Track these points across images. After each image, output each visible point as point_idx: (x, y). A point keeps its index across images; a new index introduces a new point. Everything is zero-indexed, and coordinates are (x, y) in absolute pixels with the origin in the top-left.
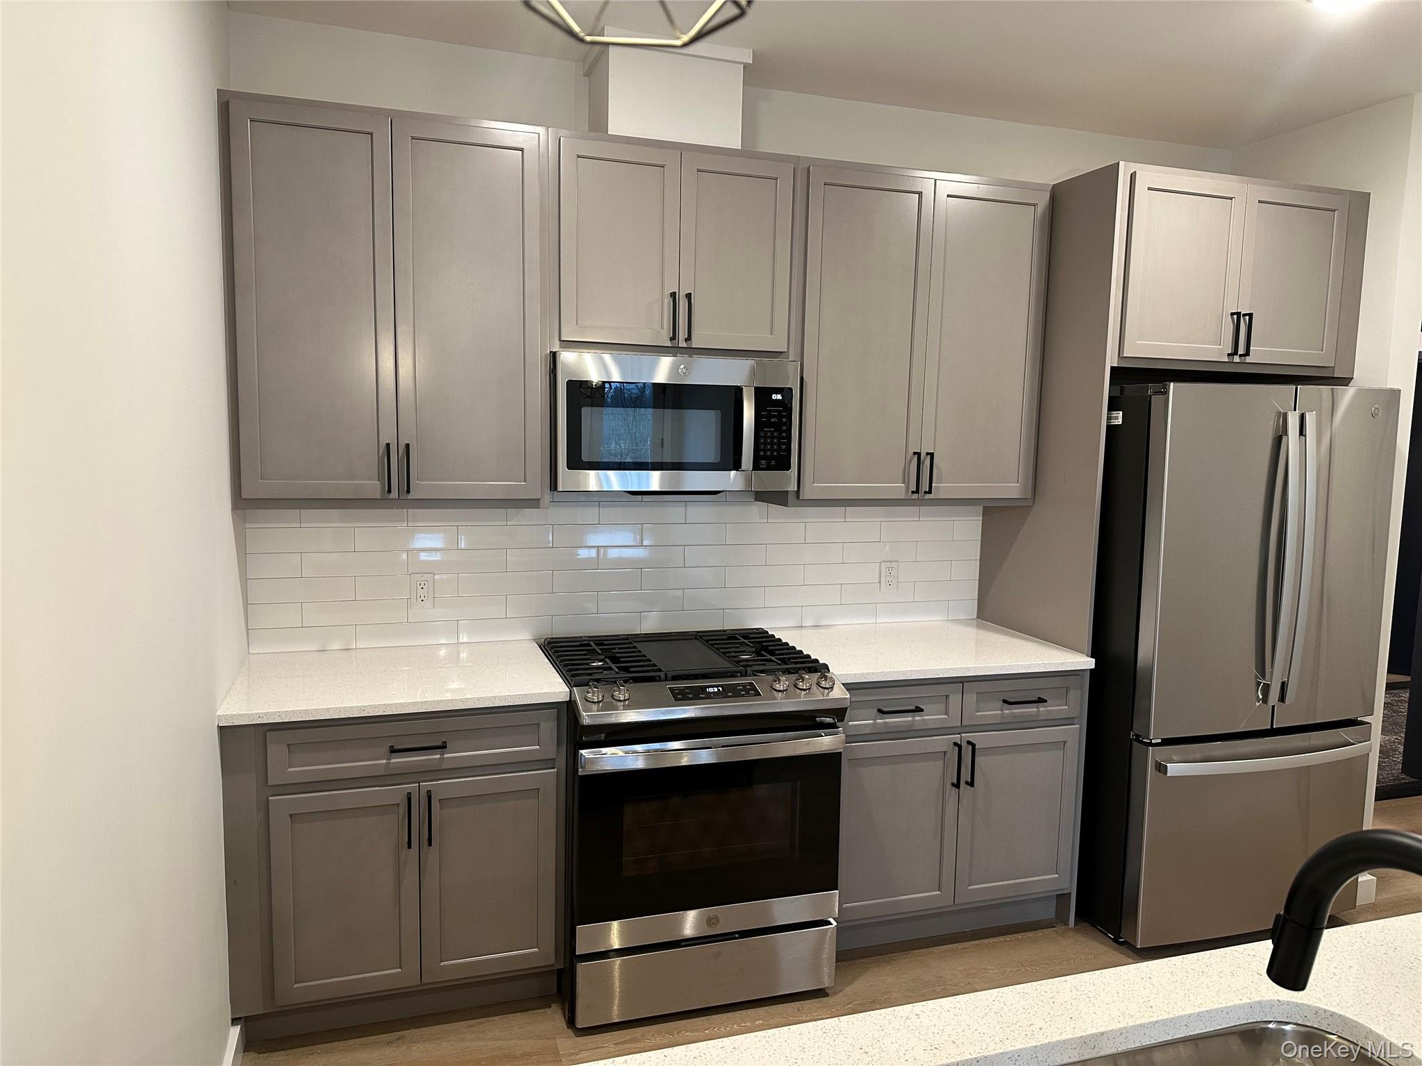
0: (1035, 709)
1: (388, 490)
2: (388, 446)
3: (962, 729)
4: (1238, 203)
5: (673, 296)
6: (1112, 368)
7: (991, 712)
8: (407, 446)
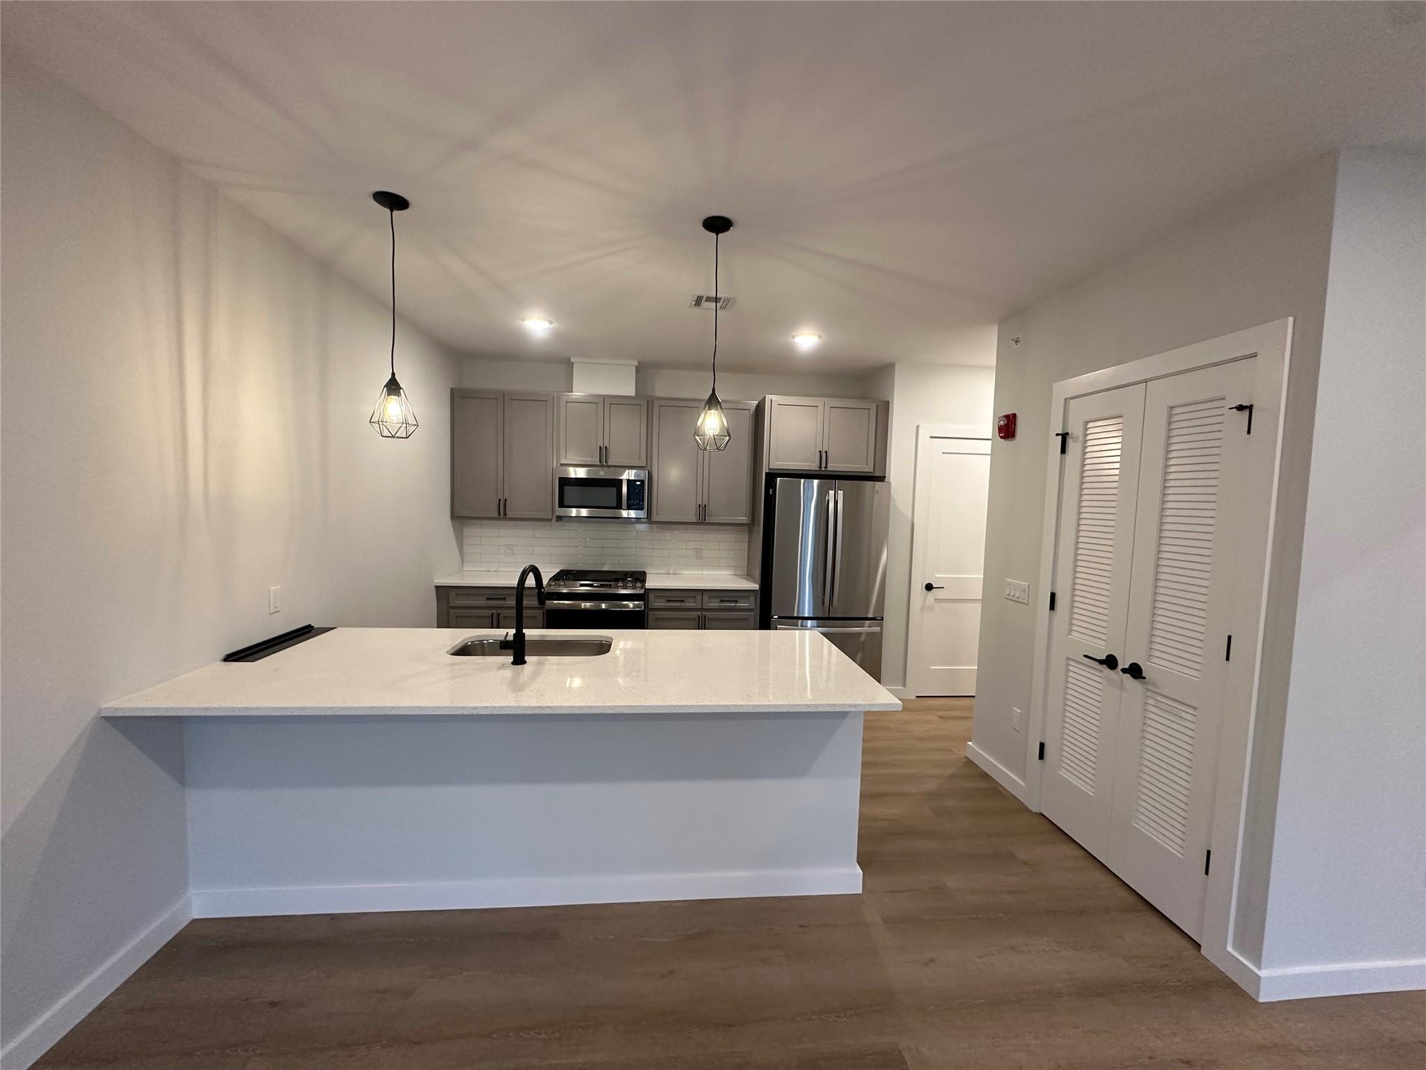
0: (734, 604)
1: (499, 515)
2: (500, 500)
3: (702, 609)
4: (821, 408)
5: (600, 447)
6: (766, 473)
7: (715, 604)
8: (506, 500)
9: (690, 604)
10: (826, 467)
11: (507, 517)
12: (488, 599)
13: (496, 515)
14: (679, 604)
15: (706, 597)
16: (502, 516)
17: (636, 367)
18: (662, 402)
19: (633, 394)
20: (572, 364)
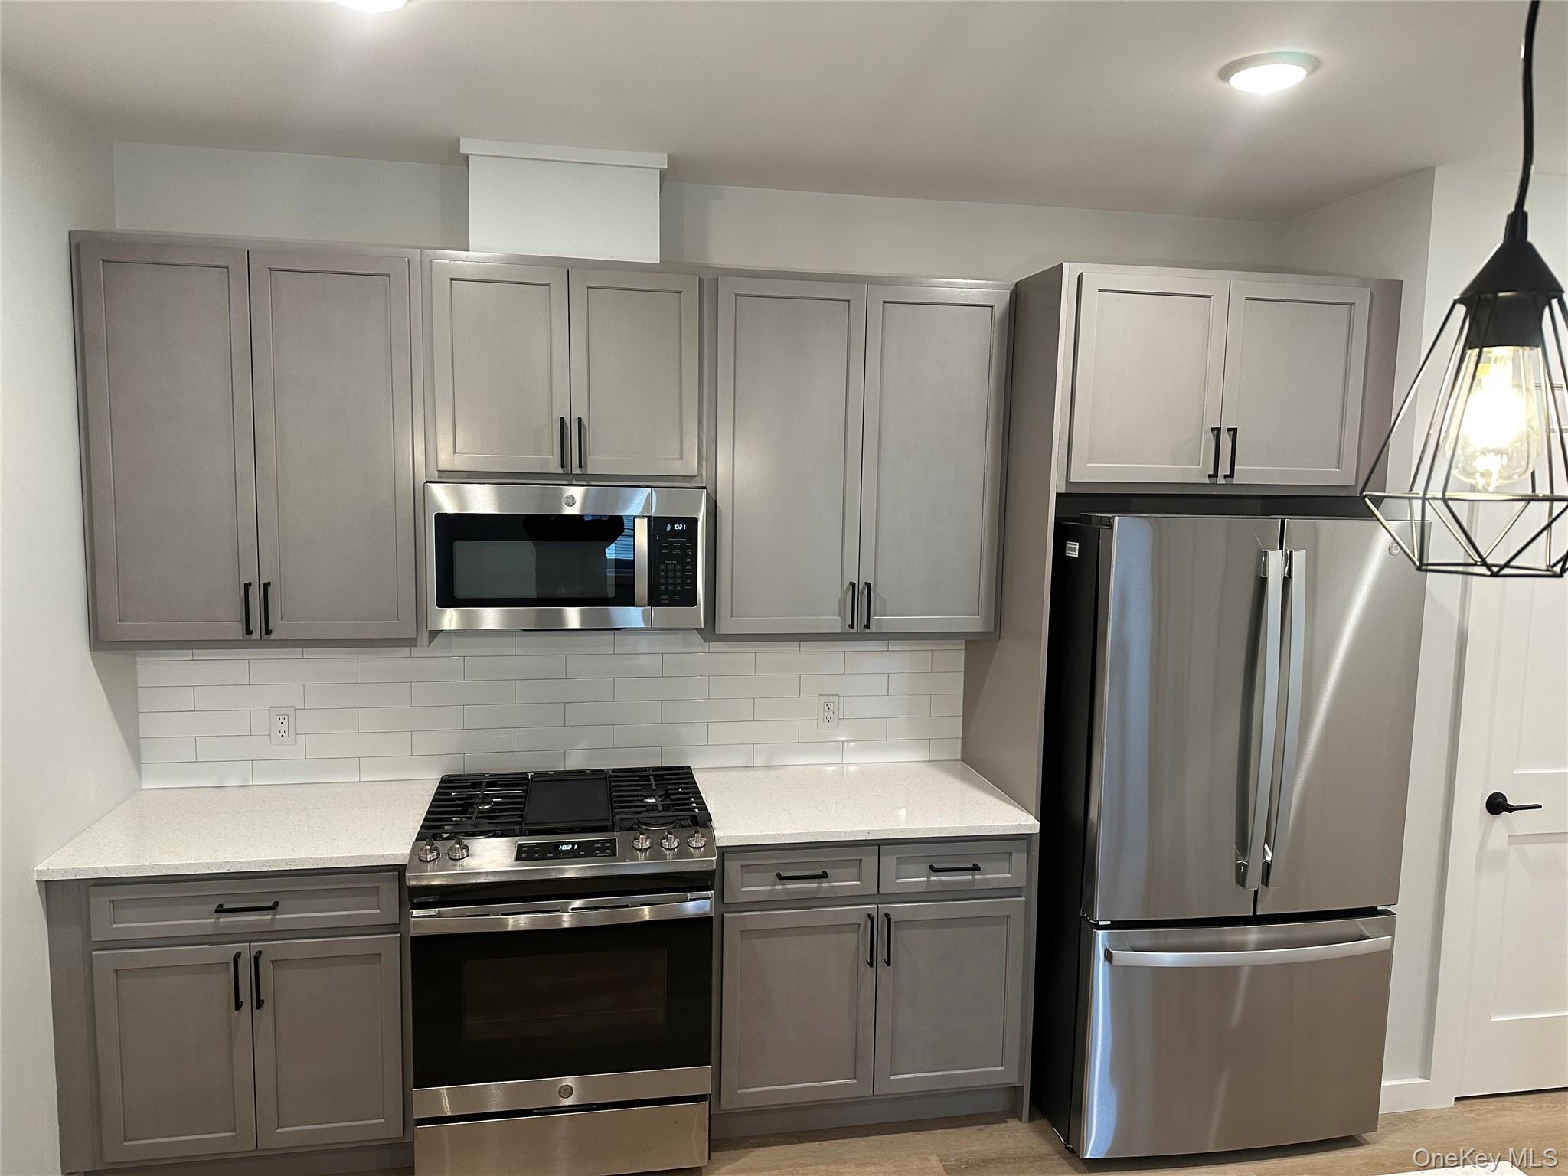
0: (970, 877)
1: (249, 632)
2: (247, 586)
3: (880, 897)
4: (1218, 304)
5: (562, 419)
6: (1058, 495)
7: (915, 879)
8: (267, 586)
9: (843, 883)
10: (1231, 475)
11: (273, 636)
12: (220, 910)
13: (236, 630)
14: (813, 885)
15: (889, 861)
16: (256, 636)
17: (662, 173)
18: (747, 286)
19: (655, 259)
20: (466, 158)
